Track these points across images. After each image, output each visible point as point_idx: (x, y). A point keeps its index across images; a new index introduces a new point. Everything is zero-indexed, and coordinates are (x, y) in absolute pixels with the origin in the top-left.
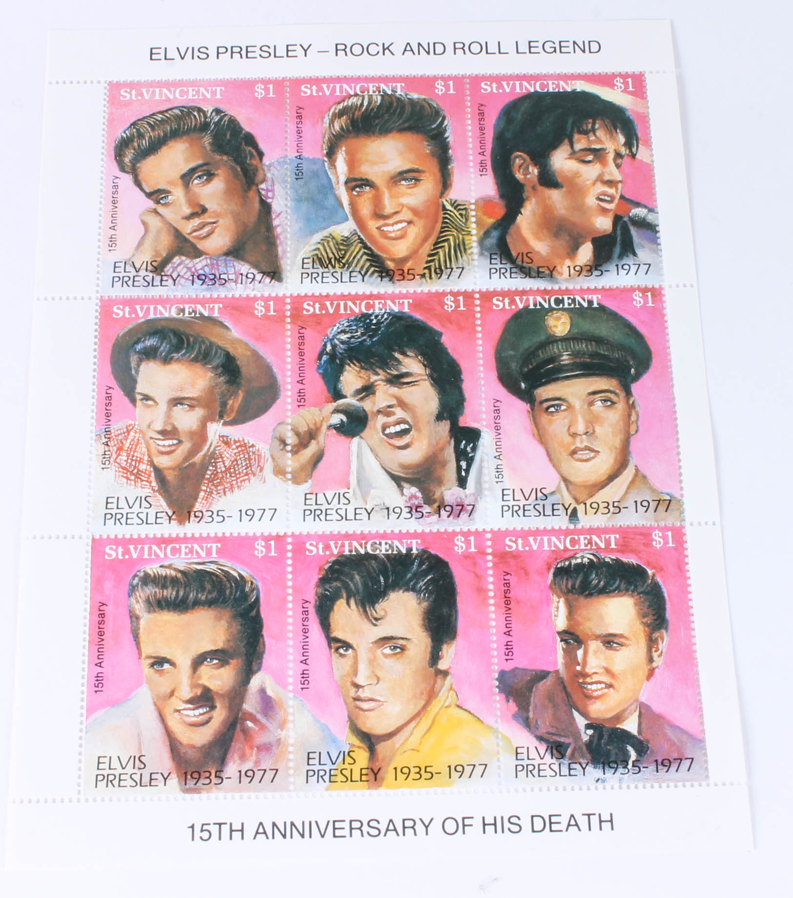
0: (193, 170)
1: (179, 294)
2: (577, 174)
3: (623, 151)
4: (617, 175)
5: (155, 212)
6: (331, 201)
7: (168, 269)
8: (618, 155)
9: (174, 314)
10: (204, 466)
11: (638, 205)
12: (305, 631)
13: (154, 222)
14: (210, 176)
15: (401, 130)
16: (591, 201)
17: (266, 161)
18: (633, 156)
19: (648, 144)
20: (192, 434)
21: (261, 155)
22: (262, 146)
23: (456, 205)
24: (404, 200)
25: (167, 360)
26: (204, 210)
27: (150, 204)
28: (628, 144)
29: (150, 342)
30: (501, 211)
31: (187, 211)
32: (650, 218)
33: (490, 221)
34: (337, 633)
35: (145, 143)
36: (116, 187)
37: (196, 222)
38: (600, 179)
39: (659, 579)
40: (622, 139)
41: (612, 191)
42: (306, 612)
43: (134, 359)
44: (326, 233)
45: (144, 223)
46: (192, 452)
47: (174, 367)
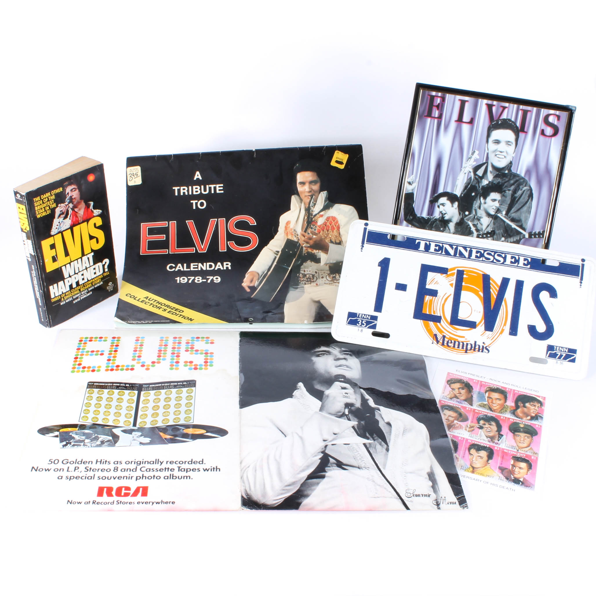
0: (460, 388)
1: (453, 403)
2: (530, 407)
3: (539, 406)
4: (537, 409)
5: (452, 391)
6: (484, 398)
7: (453, 399)
8: (538, 407)
9: (452, 405)
10: (453, 425)
11: (540, 414)
12: (465, 451)
13: (451, 392)
14: (463, 389)
15: (499, 393)
16: (532, 411)
17: (474, 390)
18: (541, 407)
19: (544, 406)
20: (452, 421)
21: (473, 389)
22: (473, 388)
23: (506, 405)
24: (497, 402)
25: (449, 410)
26: (461, 393)
27: (451, 390)
28: (541, 406)
29: (447, 407)
30: (515, 408)
31: (458, 393)
32: (542, 416)
33: (512, 409)
34: (471, 453)
35: (453, 382)
36: (446, 386)
37: (459, 394)
38: (534, 409)
39: (532, 463)
40: (539, 405)
41: (536, 411)
42: (466, 449)
43: (443, 409)
44: (482, 402)
45: (450, 392)
46: (451, 423)
47: (450, 412)
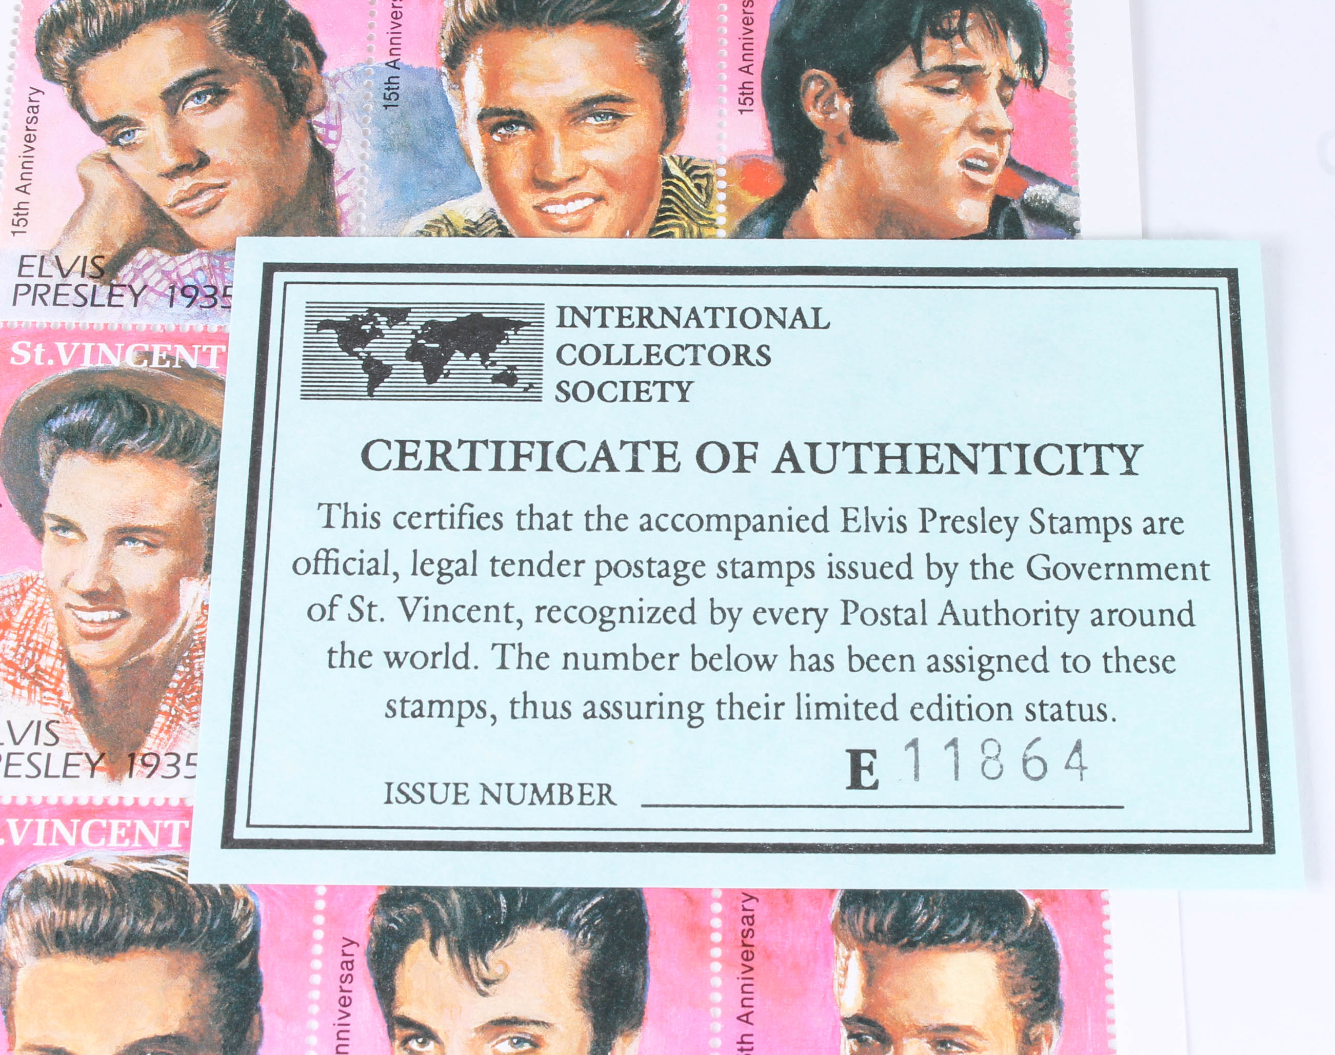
0: (187, 83)
2: (925, 115)
3: (1018, 72)
4: (1002, 119)
5: (109, 161)
6: (449, 151)
7: (126, 273)
8: (1007, 81)
9: (130, 361)
11: (1040, 177)
13: (104, 179)
14: (219, 94)
15: (593, 19)
16: (950, 167)
17: (329, 69)
18: (1036, 83)
19: (1065, 60)
20: (149, 600)
21: (320, 57)
22: (323, 40)
23: (689, 167)
24: (591, 155)
25: (110, 453)
26: (203, 161)
27: (100, 145)
28: (1028, 60)
29: (80, 415)
30: (776, 182)
31: (170, 161)
32: (1064, 204)
33: (754, 201)
36: (34, 108)
37: (186, 182)
38: (971, 127)
40: (1015, 50)
41: (991, 149)
43: (45, 448)
45: (86, 183)
